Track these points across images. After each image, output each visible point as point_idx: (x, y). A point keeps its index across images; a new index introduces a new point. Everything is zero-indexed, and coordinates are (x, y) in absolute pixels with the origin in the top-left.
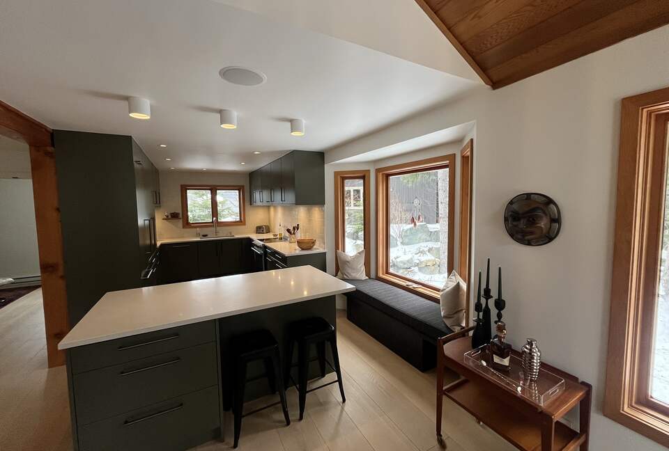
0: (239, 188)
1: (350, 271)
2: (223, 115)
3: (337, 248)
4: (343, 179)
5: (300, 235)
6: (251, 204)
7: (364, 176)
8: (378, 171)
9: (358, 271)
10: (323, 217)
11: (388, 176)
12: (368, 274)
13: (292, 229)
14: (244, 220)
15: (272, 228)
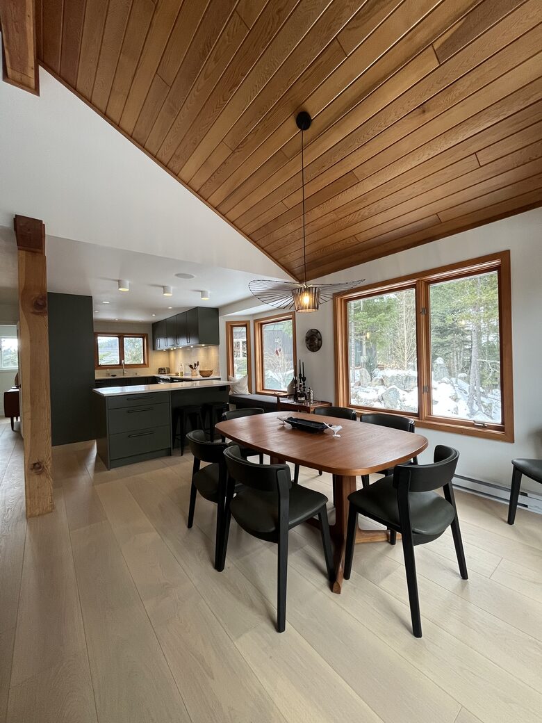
0: (143, 336)
1: (237, 389)
2: (165, 289)
3: (228, 374)
4: (232, 327)
5: (199, 368)
6: (154, 349)
7: (246, 325)
8: (255, 321)
9: (243, 389)
10: (219, 353)
11: (262, 324)
12: (250, 391)
13: (193, 365)
14: (148, 363)
15: (172, 369)
